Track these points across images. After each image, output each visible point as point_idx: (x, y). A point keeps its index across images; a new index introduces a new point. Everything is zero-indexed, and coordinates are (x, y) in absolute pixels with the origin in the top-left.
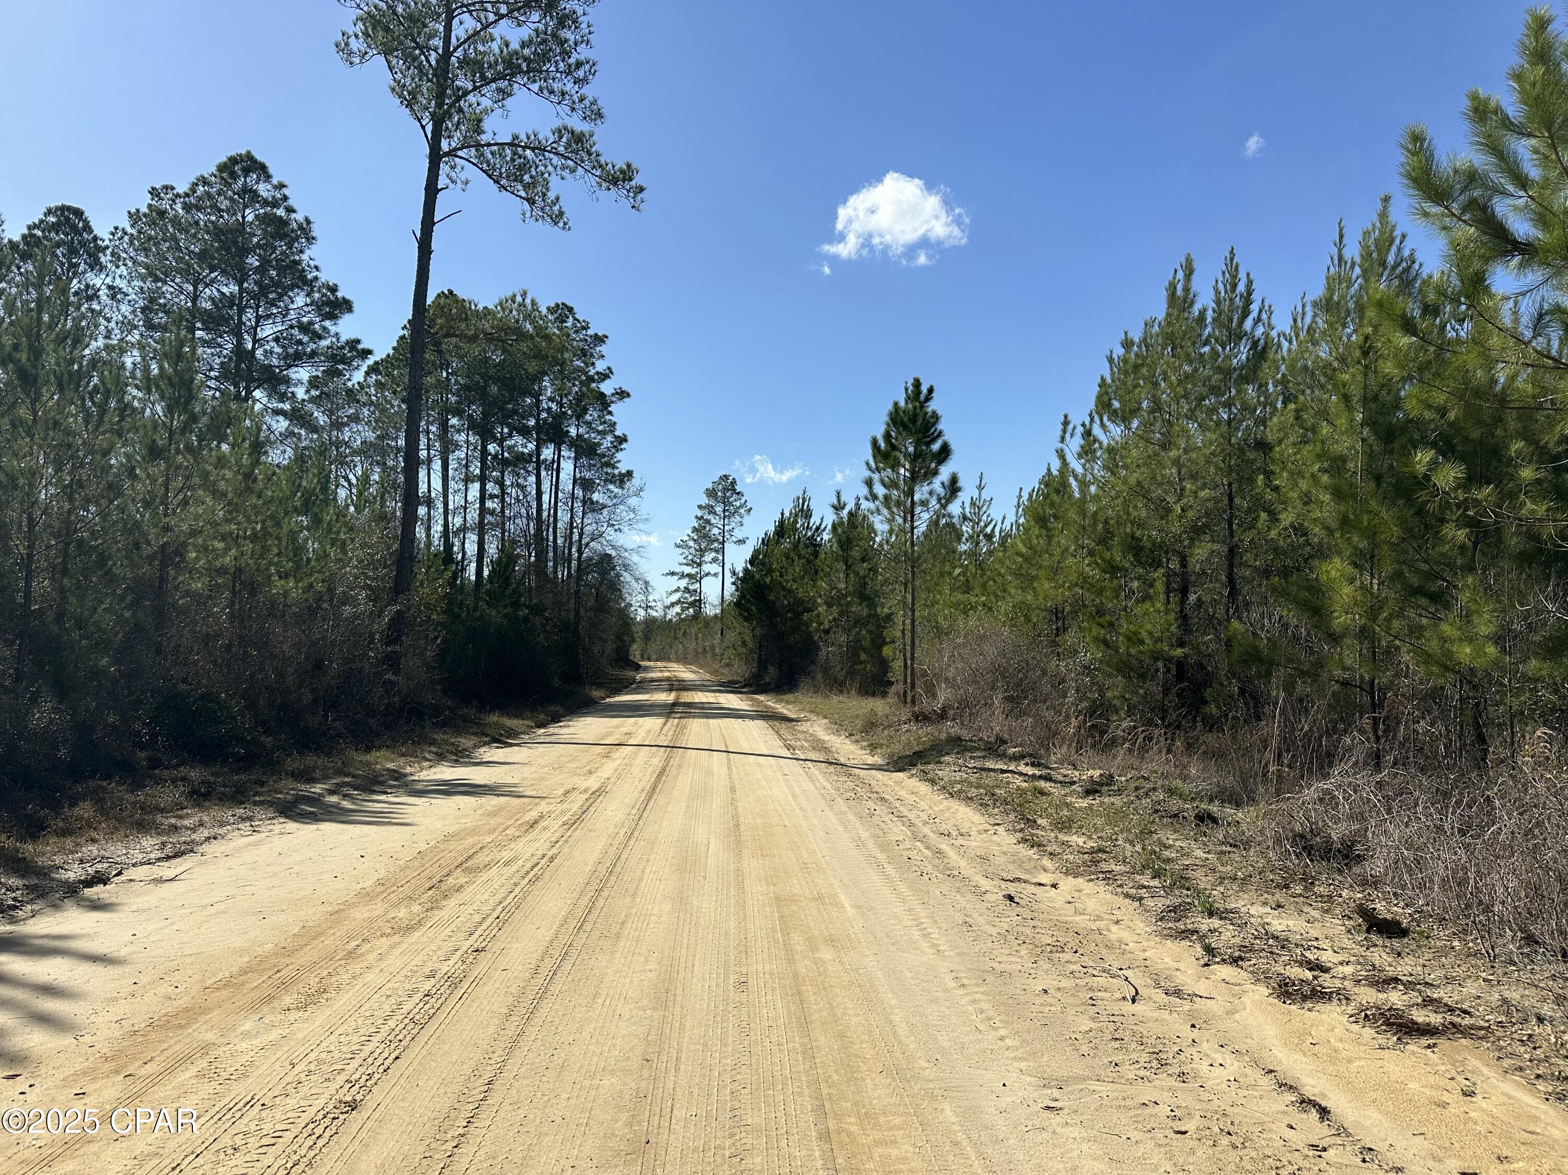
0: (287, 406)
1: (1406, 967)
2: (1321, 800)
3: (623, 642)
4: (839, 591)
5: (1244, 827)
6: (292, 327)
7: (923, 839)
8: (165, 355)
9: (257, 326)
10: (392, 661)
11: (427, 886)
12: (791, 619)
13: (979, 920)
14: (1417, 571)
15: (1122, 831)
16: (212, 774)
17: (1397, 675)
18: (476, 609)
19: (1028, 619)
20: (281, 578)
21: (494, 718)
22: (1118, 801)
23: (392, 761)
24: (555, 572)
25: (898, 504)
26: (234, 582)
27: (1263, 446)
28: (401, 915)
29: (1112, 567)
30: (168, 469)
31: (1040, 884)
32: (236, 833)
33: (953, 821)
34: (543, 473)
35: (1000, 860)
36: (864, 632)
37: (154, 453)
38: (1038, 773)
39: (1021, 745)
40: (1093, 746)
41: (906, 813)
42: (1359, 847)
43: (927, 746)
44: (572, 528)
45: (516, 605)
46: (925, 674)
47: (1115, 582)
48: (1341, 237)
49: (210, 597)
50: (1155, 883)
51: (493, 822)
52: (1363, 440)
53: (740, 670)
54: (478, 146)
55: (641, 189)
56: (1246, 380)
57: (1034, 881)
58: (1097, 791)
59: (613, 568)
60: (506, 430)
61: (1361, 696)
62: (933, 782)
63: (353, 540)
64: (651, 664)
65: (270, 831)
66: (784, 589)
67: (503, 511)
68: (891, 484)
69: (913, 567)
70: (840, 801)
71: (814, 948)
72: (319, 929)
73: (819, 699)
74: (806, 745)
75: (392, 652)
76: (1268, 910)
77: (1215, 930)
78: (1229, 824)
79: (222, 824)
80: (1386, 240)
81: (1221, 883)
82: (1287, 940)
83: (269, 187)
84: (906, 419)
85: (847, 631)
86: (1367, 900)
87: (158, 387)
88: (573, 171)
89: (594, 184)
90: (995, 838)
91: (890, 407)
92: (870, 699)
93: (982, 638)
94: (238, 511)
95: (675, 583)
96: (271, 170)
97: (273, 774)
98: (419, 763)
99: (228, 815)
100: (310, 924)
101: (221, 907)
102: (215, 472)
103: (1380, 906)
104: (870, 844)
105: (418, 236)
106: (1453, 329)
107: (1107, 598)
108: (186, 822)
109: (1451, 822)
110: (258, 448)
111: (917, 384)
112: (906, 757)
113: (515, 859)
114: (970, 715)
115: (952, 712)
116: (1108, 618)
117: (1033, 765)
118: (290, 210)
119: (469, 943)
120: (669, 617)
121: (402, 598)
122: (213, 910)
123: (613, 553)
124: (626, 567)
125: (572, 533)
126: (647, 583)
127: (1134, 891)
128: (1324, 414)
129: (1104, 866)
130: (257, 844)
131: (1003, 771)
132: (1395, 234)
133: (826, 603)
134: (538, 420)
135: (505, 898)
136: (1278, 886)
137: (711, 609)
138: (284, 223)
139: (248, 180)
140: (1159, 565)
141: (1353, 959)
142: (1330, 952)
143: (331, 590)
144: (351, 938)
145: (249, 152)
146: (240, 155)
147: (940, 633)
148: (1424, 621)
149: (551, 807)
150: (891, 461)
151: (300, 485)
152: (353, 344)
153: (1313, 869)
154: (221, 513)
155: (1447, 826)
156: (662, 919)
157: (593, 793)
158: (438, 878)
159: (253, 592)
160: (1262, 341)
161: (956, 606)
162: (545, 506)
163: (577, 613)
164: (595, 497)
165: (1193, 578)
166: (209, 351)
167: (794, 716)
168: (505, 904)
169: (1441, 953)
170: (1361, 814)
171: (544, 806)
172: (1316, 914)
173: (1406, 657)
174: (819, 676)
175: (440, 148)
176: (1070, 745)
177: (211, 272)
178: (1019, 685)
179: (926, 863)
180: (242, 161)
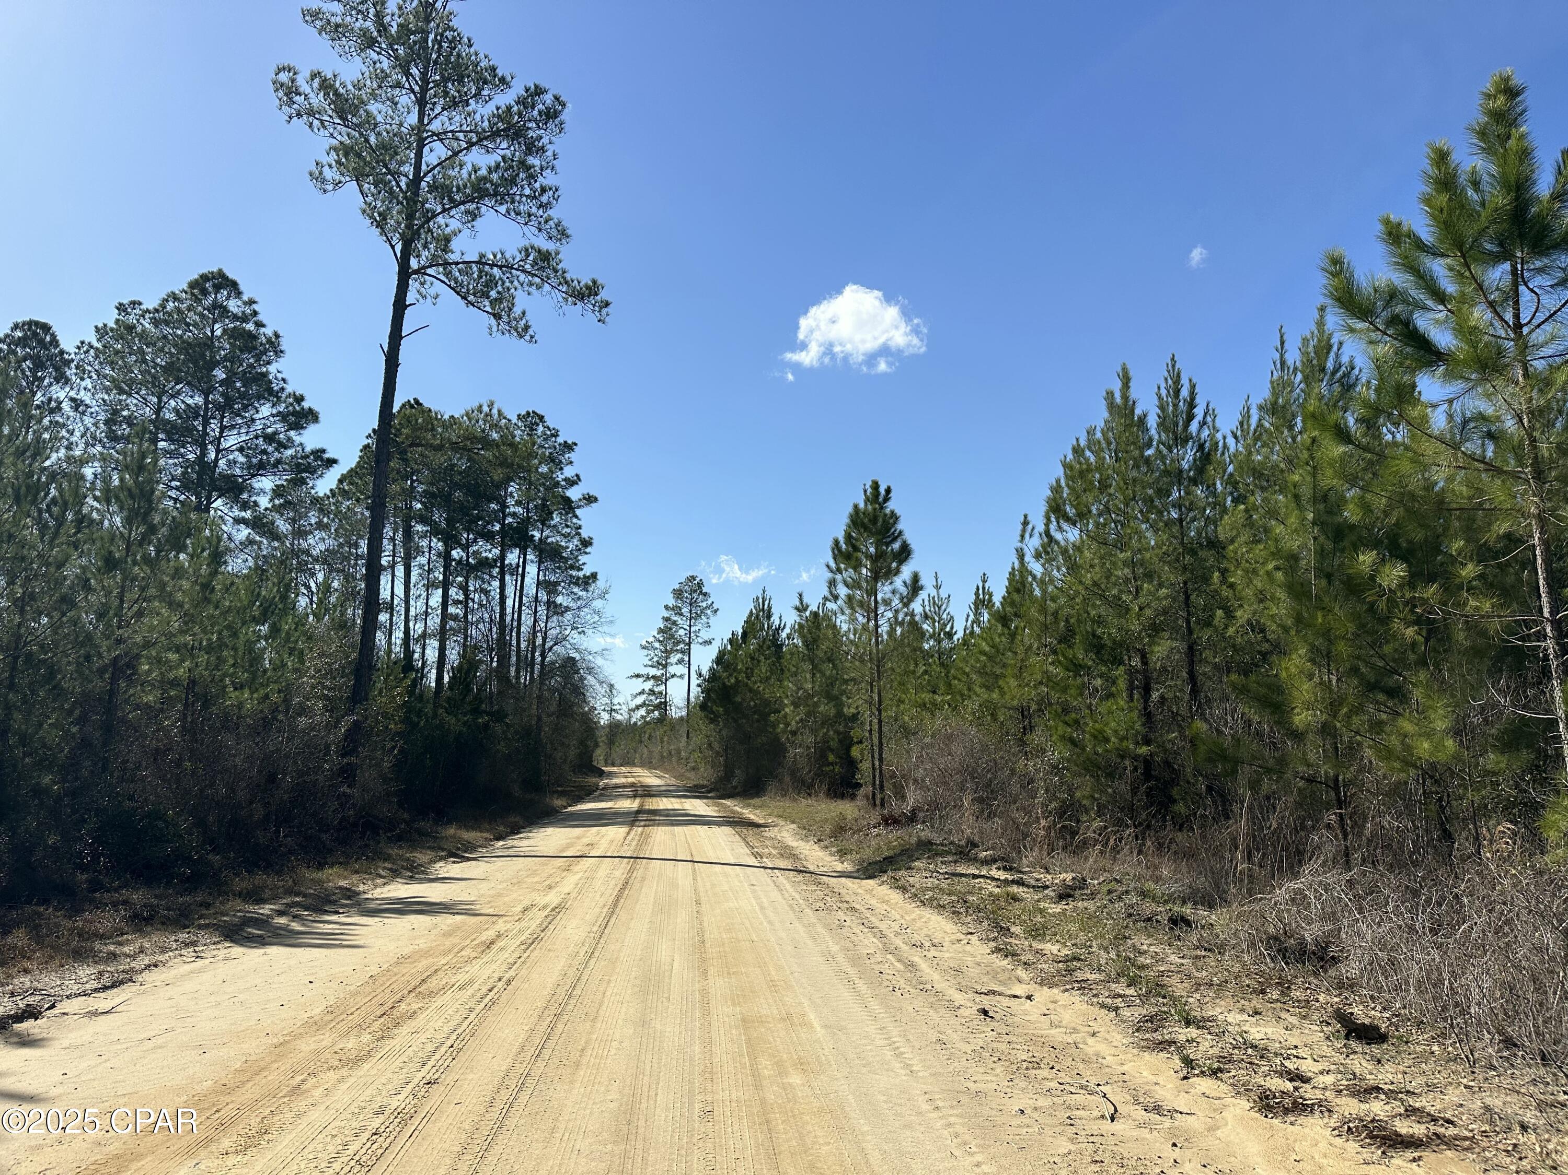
0: (248, 515)
1: (1387, 1075)
2: (1293, 900)
3: (586, 746)
4: (806, 691)
5: (1218, 929)
6: (257, 437)
7: (895, 951)
8: (127, 467)
9: (221, 436)
10: (347, 774)
11: (378, 1013)
12: (758, 721)
13: (953, 1037)
14: (1373, 667)
15: (1096, 937)
16: (156, 897)
17: (1361, 770)
18: (435, 715)
19: (994, 716)
20: (236, 689)
21: (451, 831)
22: (1091, 906)
23: (345, 878)
24: (518, 677)
25: (861, 604)
26: (187, 694)
27: (1215, 545)
28: (350, 1046)
29: (1075, 665)
30: (124, 580)
31: (1015, 996)
32: (178, 960)
33: (925, 931)
34: (507, 578)
35: (973, 972)
36: (831, 733)
37: (110, 564)
38: (1010, 878)
39: (993, 848)
40: (1065, 848)
41: (877, 923)
42: (1333, 948)
43: (897, 851)
44: (535, 632)
45: (476, 711)
46: (893, 776)
47: (1079, 680)
48: (1282, 343)
49: (162, 710)
50: (1131, 991)
51: (448, 943)
52: (1315, 539)
53: (706, 774)
54: (446, 264)
55: (607, 304)
56: (1194, 482)
57: (1009, 993)
58: (1069, 896)
59: (577, 672)
60: (471, 536)
61: (1327, 792)
62: (904, 889)
63: (311, 649)
64: (615, 769)
65: (215, 956)
66: (751, 690)
67: (466, 615)
68: (853, 585)
69: (878, 667)
70: (808, 911)
71: (782, 1073)
72: (262, 1063)
73: (786, 803)
74: (774, 852)
75: (348, 764)
76: (1246, 1017)
77: (1193, 1041)
78: (1203, 927)
79: (164, 950)
80: (1325, 347)
81: (1197, 990)
82: (1266, 1049)
83: (240, 303)
84: (866, 520)
85: (814, 731)
86: (1345, 1005)
87: (117, 498)
88: (539, 287)
89: (561, 299)
90: (968, 948)
91: (850, 509)
92: (840, 802)
93: (950, 738)
94: (193, 622)
95: (639, 685)
96: (242, 287)
97: (219, 895)
98: (373, 880)
99: (170, 940)
100: (253, 1058)
101: (160, 1041)
102: (172, 583)
103: (1357, 1010)
104: (840, 958)
105: (386, 349)
106: (1389, 431)
107: (1071, 696)
108: (126, 949)
109: (1422, 921)
110: (218, 557)
111: (876, 486)
112: (876, 863)
113: (470, 982)
114: (941, 817)
115: (921, 815)
116: (1073, 715)
117: (1005, 869)
118: (259, 325)
119: (421, 1074)
120: (633, 720)
121: (360, 709)
122: (150, 1044)
123: (577, 656)
124: (590, 670)
125: (535, 637)
126: (611, 686)
127: (1109, 1000)
128: (1272, 513)
129: (1079, 975)
130: (200, 971)
131: (975, 877)
132: (1332, 341)
133: (793, 703)
134: (503, 525)
135: (459, 1025)
136: (1254, 991)
137: (677, 710)
138: (253, 337)
139: (219, 296)
140: (1121, 662)
141: (1333, 1067)
142: (1310, 1061)
143: (287, 701)
144: (295, 1072)
145: (220, 270)
146: (212, 273)
147: (907, 732)
148: (1384, 717)
149: (509, 926)
150: (853, 562)
151: (259, 594)
152: (318, 453)
153: (1289, 972)
154: (177, 624)
155: (1418, 926)
156: (624, 1045)
157: (553, 910)
158: (390, 1004)
159: (206, 704)
160: (1207, 444)
161: (923, 705)
162: (509, 610)
163: (539, 719)
164: (559, 599)
165: (1155, 675)
166: (171, 461)
167: (762, 821)
168: (460, 1031)
169: (1422, 1058)
170: (1334, 913)
171: (501, 925)
172: (1294, 1020)
173: (1368, 753)
174: (787, 779)
175: (409, 267)
176: (1041, 847)
177: (177, 384)
178: (988, 785)
179: (898, 977)
180: (214, 277)
